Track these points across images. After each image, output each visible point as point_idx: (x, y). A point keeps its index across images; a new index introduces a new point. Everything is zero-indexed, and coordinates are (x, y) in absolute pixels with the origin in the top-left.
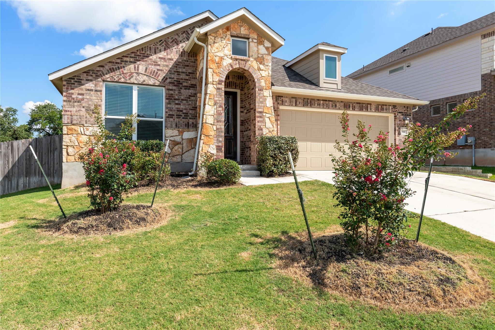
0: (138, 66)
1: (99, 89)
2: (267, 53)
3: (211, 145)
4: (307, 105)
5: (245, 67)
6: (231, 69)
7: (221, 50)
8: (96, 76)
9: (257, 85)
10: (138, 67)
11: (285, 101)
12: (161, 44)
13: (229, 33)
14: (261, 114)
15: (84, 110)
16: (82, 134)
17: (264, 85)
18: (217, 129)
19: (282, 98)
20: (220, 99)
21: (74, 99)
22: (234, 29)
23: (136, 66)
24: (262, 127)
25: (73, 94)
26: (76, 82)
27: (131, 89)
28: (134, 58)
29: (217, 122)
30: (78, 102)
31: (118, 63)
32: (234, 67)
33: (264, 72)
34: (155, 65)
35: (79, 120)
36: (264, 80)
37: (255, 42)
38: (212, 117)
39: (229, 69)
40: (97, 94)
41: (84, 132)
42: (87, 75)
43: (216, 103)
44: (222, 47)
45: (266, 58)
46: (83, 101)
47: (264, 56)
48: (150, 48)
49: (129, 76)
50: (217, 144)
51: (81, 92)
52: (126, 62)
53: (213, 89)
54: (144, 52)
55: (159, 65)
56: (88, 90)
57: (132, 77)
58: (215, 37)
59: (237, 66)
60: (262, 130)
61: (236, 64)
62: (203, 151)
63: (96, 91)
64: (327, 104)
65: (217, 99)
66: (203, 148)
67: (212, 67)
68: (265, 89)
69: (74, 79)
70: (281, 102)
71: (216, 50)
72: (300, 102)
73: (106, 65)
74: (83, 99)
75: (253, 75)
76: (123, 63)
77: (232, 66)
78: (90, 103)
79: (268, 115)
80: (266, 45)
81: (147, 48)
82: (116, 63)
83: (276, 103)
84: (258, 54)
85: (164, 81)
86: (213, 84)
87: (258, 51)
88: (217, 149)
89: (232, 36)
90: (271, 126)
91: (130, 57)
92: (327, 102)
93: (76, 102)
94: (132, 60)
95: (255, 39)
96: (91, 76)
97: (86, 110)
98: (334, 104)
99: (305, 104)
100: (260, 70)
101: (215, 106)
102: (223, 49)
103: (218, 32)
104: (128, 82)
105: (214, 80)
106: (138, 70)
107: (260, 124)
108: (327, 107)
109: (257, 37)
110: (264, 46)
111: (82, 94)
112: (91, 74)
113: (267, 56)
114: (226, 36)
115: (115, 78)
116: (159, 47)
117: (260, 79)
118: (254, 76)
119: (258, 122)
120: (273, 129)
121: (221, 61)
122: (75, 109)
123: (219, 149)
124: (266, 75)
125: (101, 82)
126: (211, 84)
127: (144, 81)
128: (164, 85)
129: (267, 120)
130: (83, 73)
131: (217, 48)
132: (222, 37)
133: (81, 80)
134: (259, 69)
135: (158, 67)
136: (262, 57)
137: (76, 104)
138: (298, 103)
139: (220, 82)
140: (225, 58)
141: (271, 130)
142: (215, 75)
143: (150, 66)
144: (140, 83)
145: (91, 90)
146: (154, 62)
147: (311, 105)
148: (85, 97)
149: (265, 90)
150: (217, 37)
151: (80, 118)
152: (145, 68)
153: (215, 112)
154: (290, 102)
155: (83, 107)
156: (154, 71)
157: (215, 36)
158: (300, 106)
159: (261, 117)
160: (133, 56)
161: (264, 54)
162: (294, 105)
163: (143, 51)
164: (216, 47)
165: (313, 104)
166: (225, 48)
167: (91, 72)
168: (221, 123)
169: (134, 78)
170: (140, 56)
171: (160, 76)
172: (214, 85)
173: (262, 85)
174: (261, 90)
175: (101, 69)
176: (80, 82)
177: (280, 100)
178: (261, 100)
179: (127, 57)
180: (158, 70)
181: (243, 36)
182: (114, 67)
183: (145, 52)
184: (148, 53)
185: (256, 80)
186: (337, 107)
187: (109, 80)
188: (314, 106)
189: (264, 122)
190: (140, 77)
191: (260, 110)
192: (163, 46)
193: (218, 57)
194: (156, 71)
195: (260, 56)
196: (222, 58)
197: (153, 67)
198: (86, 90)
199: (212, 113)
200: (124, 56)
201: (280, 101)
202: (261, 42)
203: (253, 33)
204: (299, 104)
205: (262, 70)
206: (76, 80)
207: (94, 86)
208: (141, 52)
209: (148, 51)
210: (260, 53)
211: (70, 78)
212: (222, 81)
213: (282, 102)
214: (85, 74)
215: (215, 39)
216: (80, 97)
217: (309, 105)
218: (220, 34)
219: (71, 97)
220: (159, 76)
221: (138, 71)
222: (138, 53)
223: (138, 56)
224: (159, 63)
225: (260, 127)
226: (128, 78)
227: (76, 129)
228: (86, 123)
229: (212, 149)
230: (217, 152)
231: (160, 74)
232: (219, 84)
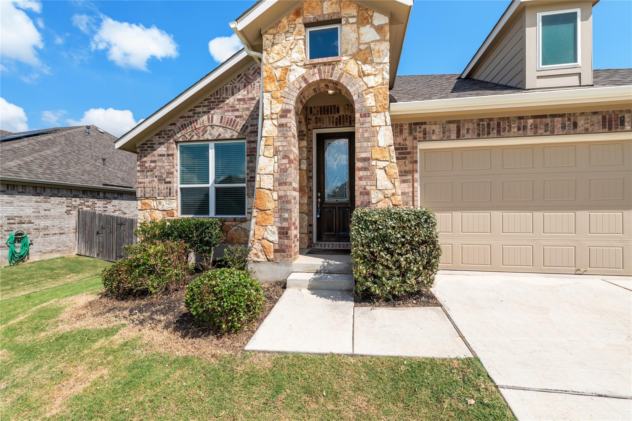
0: (212, 116)
1: (171, 152)
2: (378, 38)
3: (269, 227)
4: (489, 133)
5: (331, 76)
6: (304, 85)
7: (285, 55)
8: (168, 137)
9: (357, 106)
10: (212, 118)
11: (431, 132)
12: (240, 80)
13: (300, 20)
14: (366, 163)
15: (156, 179)
16: (155, 210)
17: (373, 103)
18: (280, 197)
19: (423, 126)
20: (284, 144)
21: (146, 168)
22: (310, 9)
23: (210, 116)
24: (368, 187)
25: (146, 162)
26: (149, 147)
27: (207, 148)
28: (208, 106)
29: (280, 184)
30: (151, 171)
31: (190, 117)
32: (311, 81)
33: (372, 77)
34: (233, 111)
35: (152, 192)
36: (372, 94)
37: (353, 23)
38: (271, 176)
39: (301, 87)
40: (169, 159)
41: (157, 206)
42: (159, 138)
43: (277, 152)
44: (288, 48)
45: (377, 48)
46: (155, 170)
47: (372, 45)
48: (226, 88)
49: (202, 131)
50: (279, 225)
51: (154, 159)
52: (199, 113)
53: (272, 128)
54: (219, 96)
55: (237, 110)
56: (161, 155)
57: (206, 132)
58: (274, 35)
59: (317, 78)
60: (368, 194)
61: (313, 75)
62: (256, 236)
63: (168, 155)
64: (547, 125)
65: (279, 144)
66: (256, 232)
67: (270, 90)
68: (376, 112)
69: (147, 144)
70: (421, 134)
71: (277, 57)
72: (468, 130)
73: (178, 121)
74: (155, 168)
75: (348, 88)
76: (196, 115)
77: (305, 80)
78: (163, 171)
79: (381, 164)
80: (376, 23)
81: (223, 90)
82: (188, 117)
83: (411, 138)
84: (360, 44)
85: (244, 131)
86: (272, 119)
87: (358, 38)
88: (279, 233)
89: (307, 25)
90: (390, 186)
91: (204, 106)
92: (549, 120)
93: (148, 171)
94: (205, 109)
95: (353, 17)
96: (164, 137)
97: (159, 180)
98: (567, 123)
99: (483, 131)
100: (364, 75)
101: (276, 157)
102: (290, 51)
103: (280, 25)
104: (201, 139)
105: (273, 111)
106: (212, 121)
107: (363, 183)
108: (546, 131)
109: (358, 12)
110: (373, 25)
111: (154, 162)
112: (163, 135)
113: (377, 43)
114: (294, 28)
115: (187, 136)
116: (237, 85)
117: (364, 93)
118: (351, 90)
119: (361, 179)
120: (394, 191)
121: (286, 74)
122: (148, 180)
123: (283, 233)
124: (377, 82)
125: (172, 143)
126: (268, 119)
127: (220, 135)
128: (244, 137)
129: (380, 174)
130: (155, 135)
131: (278, 54)
132: (288, 32)
133: (154, 144)
134: (362, 74)
135: (237, 113)
136: (367, 48)
137: (149, 174)
138: (463, 131)
139: (284, 113)
140: (294, 67)
141: (389, 193)
142: (274, 102)
143: (226, 114)
144: (215, 138)
145: (164, 155)
146: (231, 107)
147: (499, 132)
148: (157, 164)
149: (375, 114)
150: (278, 33)
151: (153, 190)
152: (220, 117)
153: (276, 168)
154: (444, 133)
155: (156, 177)
156: (232, 119)
157: (275, 32)
158: (469, 137)
159: (365, 169)
160: (207, 104)
161: (373, 42)
162: (454, 136)
163: (217, 95)
164: (276, 52)
165: (505, 128)
166: (293, 50)
167: (163, 133)
168: (286, 187)
169: (208, 133)
170: (215, 102)
171: (239, 124)
172: (274, 121)
173: (368, 105)
174: (366, 115)
175: (173, 127)
176: (153, 147)
177: (418, 130)
178: (366, 135)
179: (200, 107)
180: (236, 117)
181: (326, 18)
182: (186, 123)
183: (221, 95)
184: (224, 96)
185: (355, 98)
186: (579, 129)
187: (181, 140)
188: (506, 133)
189: (373, 178)
190: (215, 130)
191: (364, 155)
192: (242, 82)
193: (280, 69)
194: (234, 118)
195: (362, 47)
196: (286, 70)
197: (230, 114)
198: (159, 156)
199: (270, 169)
200: (196, 107)
201: (420, 132)
202: (366, 18)
203: (349, 6)
204: (468, 132)
205: (369, 75)
206: (149, 145)
207: (166, 149)
208: (216, 97)
209: (223, 93)
210: (364, 42)
211: (143, 144)
212: (289, 111)
213: (425, 134)
214: (157, 137)
215: (274, 38)
216: (153, 165)
217: (495, 131)
218: (284, 27)
219: (144, 165)
220: (237, 124)
221: (212, 123)
222: (213, 100)
223: (213, 102)
224: (237, 107)
225: (365, 189)
226: (201, 134)
227: (149, 203)
228: (159, 196)
229: (270, 233)
230: (280, 238)
231: (238, 122)
232: (282, 116)
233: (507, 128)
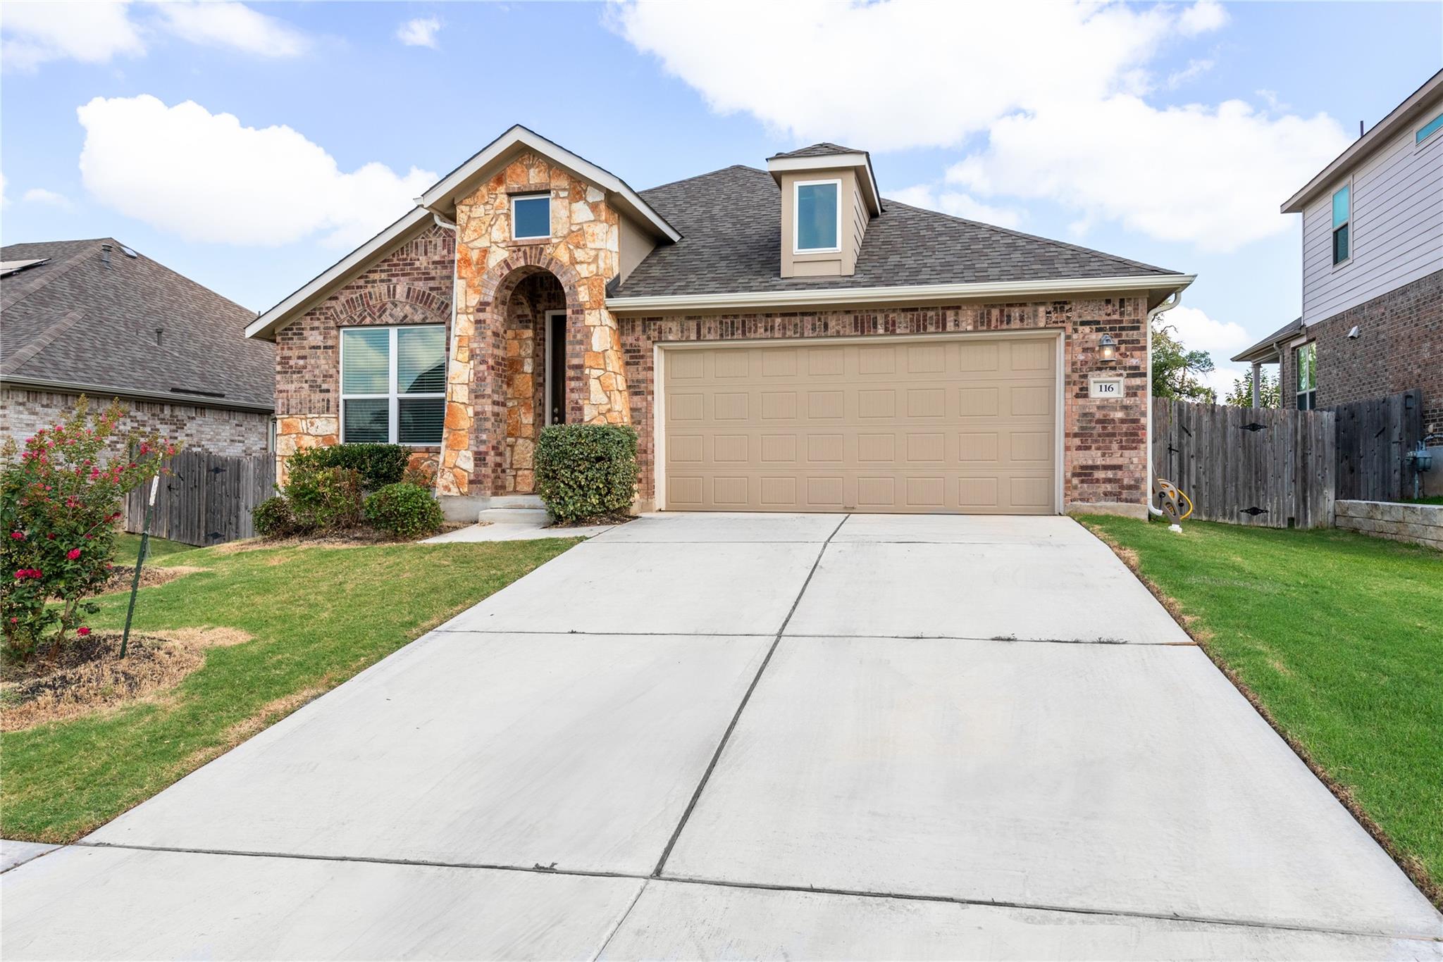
0: (395, 287)
1: (330, 343)
2: (592, 218)
3: (463, 451)
4: (733, 334)
5: (538, 263)
6: (506, 272)
7: (484, 232)
8: (326, 318)
9: (568, 301)
10: (394, 290)
11: (668, 330)
12: (436, 232)
13: (502, 189)
14: (578, 371)
15: (306, 386)
16: (306, 434)
17: (586, 298)
18: (476, 414)
19: (658, 323)
20: (482, 345)
21: (291, 367)
22: (514, 176)
23: (392, 286)
24: (580, 401)
25: (290, 358)
26: (295, 334)
27: (386, 336)
28: (388, 271)
29: (476, 397)
30: (299, 372)
31: (361, 287)
32: (514, 267)
33: (585, 266)
34: (426, 279)
35: (299, 406)
36: (586, 286)
37: (564, 198)
38: (465, 387)
39: (502, 274)
40: (326, 353)
41: (308, 429)
42: (312, 319)
43: (473, 356)
44: (487, 223)
45: (590, 231)
46: (304, 370)
47: (585, 226)
48: (416, 244)
49: (379, 310)
50: (475, 449)
51: (303, 353)
52: (374, 281)
53: (467, 324)
54: (405, 256)
55: (433, 278)
56: (314, 347)
57: (384, 311)
58: (471, 206)
59: (522, 263)
60: (580, 409)
61: (517, 259)
62: (446, 464)
63: (325, 347)
64: (796, 325)
65: (475, 345)
66: (446, 459)
67: (465, 276)
68: (589, 309)
69: (292, 329)
70: (656, 333)
71: (475, 235)
72: (710, 329)
73: (341, 294)
74: (305, 367)
75: (559, 277)
76: (369, 285)
77: (508, 266)
78: (317, 372)
79: (595, 373)
80: (590, 199)
81: (412, 247)
82: (358, 287)
83: (645, 337)
84: (571, 224)
85: (443, 312)
86: (467, 314)
87: (570, 217)
88: (475, 459)
89: (510, 195)
90: (605, 400)
91: (381, 271)
92: (797, 320)
93: (294, 372)
94: (384, 276)
95: (564, 190)
96: (319, 319)
97: (311, 386)
98: (818, 323)
99: (727, 331)
100: (577, 263)
101: (472, 362)
102: (489, 228)
103: (478, 193)
104: (378, 322)
105: (468, 304)
106: (394, 294)
107: (575, 396)
108: (795, 333)
109: (569, 185)
110: (586, 202)
111: (304, 358)
112: (318, 316)
113: (592, 225)
114: (495, 199)
115: (355, 317)
116: (433, 239)
117: (576, 284)
118: (562, 280)
119: (572, 390)
120: (609, 406)
121: (484, 257)
122: (293, 386)
123: (480, 460)
124: (592, 272)
125: (333, 328)
126: (462, 314)
127: (406, 317)
128: (442, 321)
129: (594, 384)
130: (306, 315)
131: (475, 231)
132: (487, 203)
133: (303, 329)
134: (574, 262)
135: (432, 284)
136: (579, 230)
137: (295, 376)
138: (704, 331)
139: (482, 307)
140: (494, 248)
141: (603, 409)
142: (470, 291)
143: (416, 283)
144: (398, 322)
145: (319, 347)
146: (424, 274)
147: (744, 333)
148: (308, 361)
149: (589, 311)
150: (475, 204)
151: (301, 403)
152: (406, 290)
153: (472, 376)
154: (682, 332)
155: (306, 382)
156: (424, 292)
157: (472, 203)
158: (712, 338)
159: (578, 379)
160: (386, 268)
161: (586, 222)
162: (694, 337)
163: (403, 254)
164: (472, 229)
165: (750, 328)
166: (494, 228)
167: (318, 313)
168: (484, 400)
169: (387, 313)
170: (398, 265)
171: (435, 301)
172: (469, 316)
173: (581, 300)
174: (579, 311)
175: (333, 303)
176: (301, 334)
177: (652, 327)
178: (579, 337)
179: (375, 271)
180: (432, 289)
181: (533, 189)
182: (354, 296)
183: (408, 255)
184: (413, 255)
185: (566, 290)
186: (830, 332)
187: (345, 323)
188: (753, 335)
189: (585, 389)
190: (398, 309)
191: (575, 361)
192: (440, 235)
193: (478, 251)
194: (428, 292)
195: (574, 228)
196: (485, 251)
197: (421, 283)
198: (311, 348)
199: (465, 378)
200: (370, 272)
201: (654, 330)
202: (578, 193)
203: (560, 175)
204: (709, 332)
205: (582, 263)
206: (295, 331)
207: (322, 338)
208: (401, 257)
209: (412, 251)
210: (576, 222)
211: (286, 329)
212: (487, 304)
213: (660, 333)
214: (309, 318)
215: (470, 211)
216: (301, 362)
217: (740, 332)
218: (483, 196)
219: (288, 363)
220: (432, 301)
221: (394, 297)
222: (395, 261)
223: (395, 265)
224: (433, 273)
225: (577, 403)
226: (378, 314)
227: (295, 424)
228: (310, 413)
229: (463, 459)
230: (476, 465)
231: (434, 297)
232: (479, 310)
233: (753, 328)
